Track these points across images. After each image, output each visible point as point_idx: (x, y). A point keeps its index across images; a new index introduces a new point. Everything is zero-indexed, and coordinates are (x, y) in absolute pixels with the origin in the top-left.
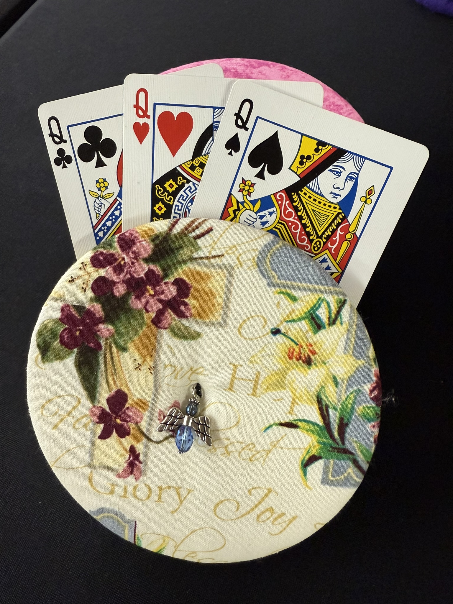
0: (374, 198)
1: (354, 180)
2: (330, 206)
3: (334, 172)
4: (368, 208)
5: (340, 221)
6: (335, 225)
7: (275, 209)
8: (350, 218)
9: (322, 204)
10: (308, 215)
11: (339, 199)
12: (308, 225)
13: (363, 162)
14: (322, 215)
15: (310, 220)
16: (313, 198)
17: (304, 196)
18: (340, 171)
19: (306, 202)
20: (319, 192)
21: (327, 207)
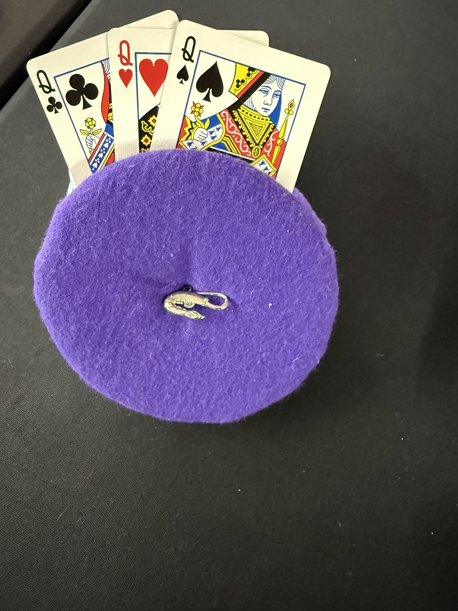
0: (294, 109)
1: (279, 97)
2: (263, 119)
3: (263, 92)
4: (291, 118)
5: (272, 130)
6: (268, 134)
7: (220, 125)
8: (279, 127)
9: (257, 117)
10: (247, 128)
11: (269, 113)
12: (247, 136)
13: (284, 81)
14: (258, 126)
15: (249, 132)
16: (249, 113)
17: (242, 112)
18: (267, 90)
19: (244, 117)
20: (254, 109)
21: (260, 120)
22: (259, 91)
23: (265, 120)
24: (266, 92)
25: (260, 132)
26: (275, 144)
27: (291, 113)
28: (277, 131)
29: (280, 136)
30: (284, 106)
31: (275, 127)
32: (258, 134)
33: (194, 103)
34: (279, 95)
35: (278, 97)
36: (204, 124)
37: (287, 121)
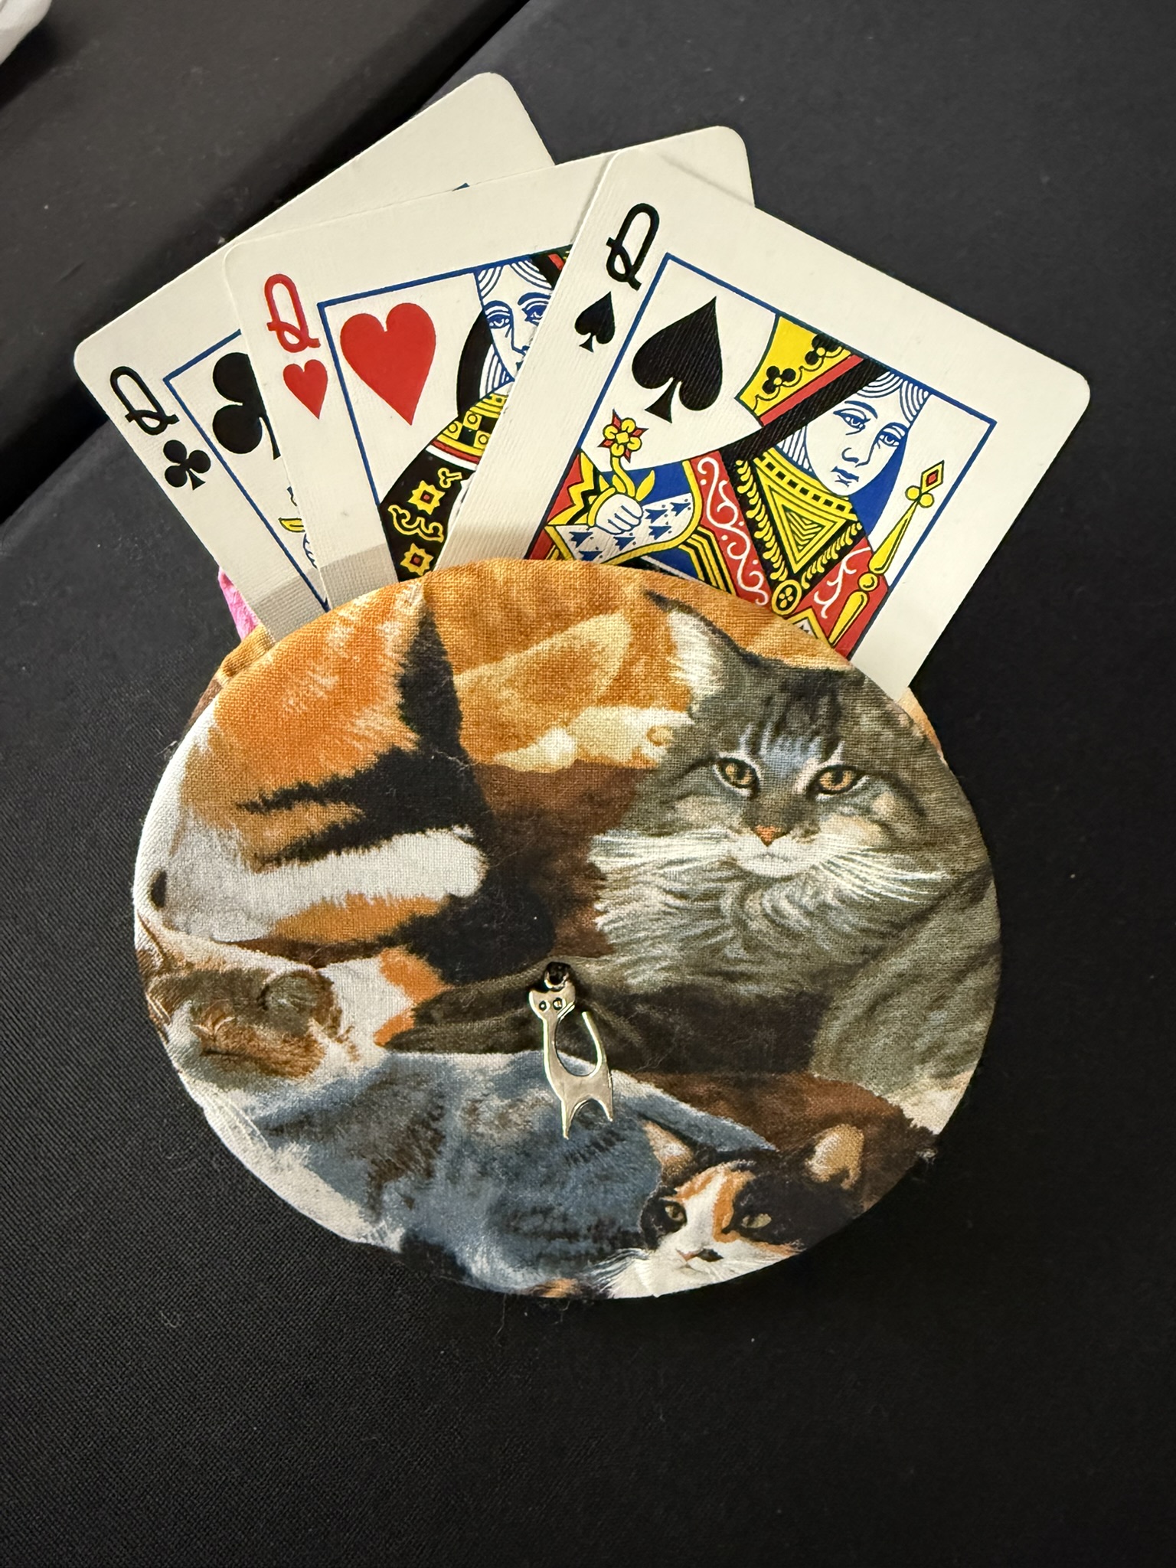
22: (836, 413)
23: (834, 505)
24: (859, 423)
25: (811, 540)
26: (851, 585)
27: (924, 501)
28: (868, 549)
29: (875, 564)
30: (909, 475)
31: (861, 537)
32: (805, 546)
33: (615, 415)
34: (896, 439)
35: (892, 445)
36: (637, 487)
37: (908, 522)
